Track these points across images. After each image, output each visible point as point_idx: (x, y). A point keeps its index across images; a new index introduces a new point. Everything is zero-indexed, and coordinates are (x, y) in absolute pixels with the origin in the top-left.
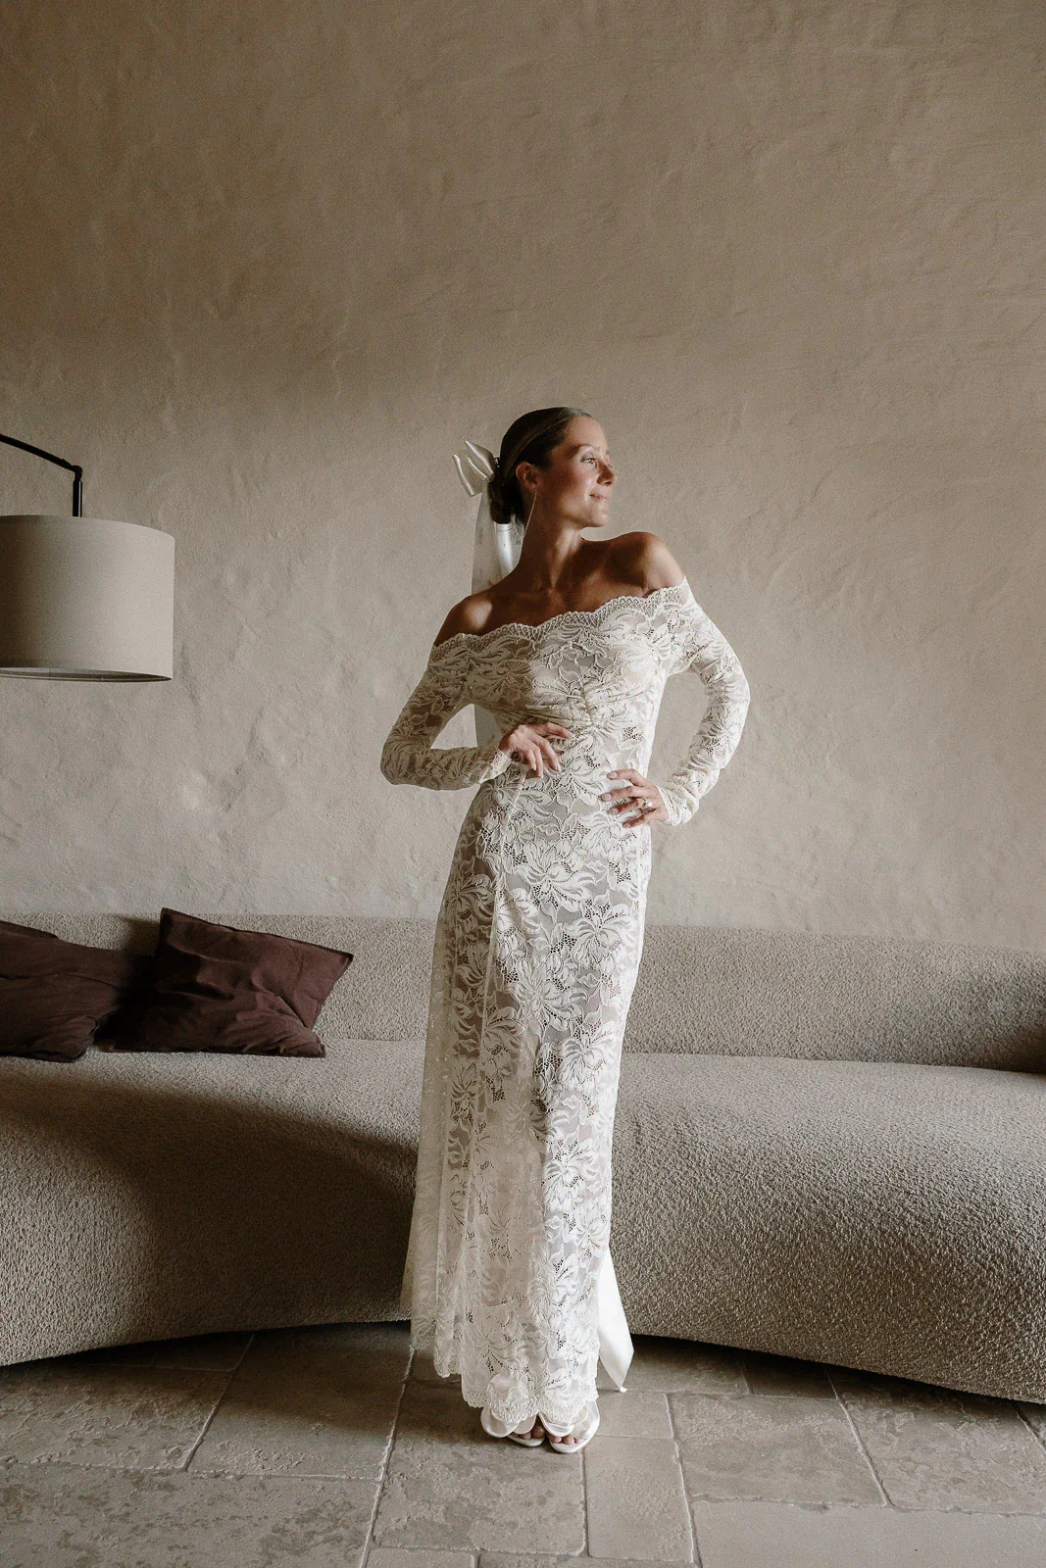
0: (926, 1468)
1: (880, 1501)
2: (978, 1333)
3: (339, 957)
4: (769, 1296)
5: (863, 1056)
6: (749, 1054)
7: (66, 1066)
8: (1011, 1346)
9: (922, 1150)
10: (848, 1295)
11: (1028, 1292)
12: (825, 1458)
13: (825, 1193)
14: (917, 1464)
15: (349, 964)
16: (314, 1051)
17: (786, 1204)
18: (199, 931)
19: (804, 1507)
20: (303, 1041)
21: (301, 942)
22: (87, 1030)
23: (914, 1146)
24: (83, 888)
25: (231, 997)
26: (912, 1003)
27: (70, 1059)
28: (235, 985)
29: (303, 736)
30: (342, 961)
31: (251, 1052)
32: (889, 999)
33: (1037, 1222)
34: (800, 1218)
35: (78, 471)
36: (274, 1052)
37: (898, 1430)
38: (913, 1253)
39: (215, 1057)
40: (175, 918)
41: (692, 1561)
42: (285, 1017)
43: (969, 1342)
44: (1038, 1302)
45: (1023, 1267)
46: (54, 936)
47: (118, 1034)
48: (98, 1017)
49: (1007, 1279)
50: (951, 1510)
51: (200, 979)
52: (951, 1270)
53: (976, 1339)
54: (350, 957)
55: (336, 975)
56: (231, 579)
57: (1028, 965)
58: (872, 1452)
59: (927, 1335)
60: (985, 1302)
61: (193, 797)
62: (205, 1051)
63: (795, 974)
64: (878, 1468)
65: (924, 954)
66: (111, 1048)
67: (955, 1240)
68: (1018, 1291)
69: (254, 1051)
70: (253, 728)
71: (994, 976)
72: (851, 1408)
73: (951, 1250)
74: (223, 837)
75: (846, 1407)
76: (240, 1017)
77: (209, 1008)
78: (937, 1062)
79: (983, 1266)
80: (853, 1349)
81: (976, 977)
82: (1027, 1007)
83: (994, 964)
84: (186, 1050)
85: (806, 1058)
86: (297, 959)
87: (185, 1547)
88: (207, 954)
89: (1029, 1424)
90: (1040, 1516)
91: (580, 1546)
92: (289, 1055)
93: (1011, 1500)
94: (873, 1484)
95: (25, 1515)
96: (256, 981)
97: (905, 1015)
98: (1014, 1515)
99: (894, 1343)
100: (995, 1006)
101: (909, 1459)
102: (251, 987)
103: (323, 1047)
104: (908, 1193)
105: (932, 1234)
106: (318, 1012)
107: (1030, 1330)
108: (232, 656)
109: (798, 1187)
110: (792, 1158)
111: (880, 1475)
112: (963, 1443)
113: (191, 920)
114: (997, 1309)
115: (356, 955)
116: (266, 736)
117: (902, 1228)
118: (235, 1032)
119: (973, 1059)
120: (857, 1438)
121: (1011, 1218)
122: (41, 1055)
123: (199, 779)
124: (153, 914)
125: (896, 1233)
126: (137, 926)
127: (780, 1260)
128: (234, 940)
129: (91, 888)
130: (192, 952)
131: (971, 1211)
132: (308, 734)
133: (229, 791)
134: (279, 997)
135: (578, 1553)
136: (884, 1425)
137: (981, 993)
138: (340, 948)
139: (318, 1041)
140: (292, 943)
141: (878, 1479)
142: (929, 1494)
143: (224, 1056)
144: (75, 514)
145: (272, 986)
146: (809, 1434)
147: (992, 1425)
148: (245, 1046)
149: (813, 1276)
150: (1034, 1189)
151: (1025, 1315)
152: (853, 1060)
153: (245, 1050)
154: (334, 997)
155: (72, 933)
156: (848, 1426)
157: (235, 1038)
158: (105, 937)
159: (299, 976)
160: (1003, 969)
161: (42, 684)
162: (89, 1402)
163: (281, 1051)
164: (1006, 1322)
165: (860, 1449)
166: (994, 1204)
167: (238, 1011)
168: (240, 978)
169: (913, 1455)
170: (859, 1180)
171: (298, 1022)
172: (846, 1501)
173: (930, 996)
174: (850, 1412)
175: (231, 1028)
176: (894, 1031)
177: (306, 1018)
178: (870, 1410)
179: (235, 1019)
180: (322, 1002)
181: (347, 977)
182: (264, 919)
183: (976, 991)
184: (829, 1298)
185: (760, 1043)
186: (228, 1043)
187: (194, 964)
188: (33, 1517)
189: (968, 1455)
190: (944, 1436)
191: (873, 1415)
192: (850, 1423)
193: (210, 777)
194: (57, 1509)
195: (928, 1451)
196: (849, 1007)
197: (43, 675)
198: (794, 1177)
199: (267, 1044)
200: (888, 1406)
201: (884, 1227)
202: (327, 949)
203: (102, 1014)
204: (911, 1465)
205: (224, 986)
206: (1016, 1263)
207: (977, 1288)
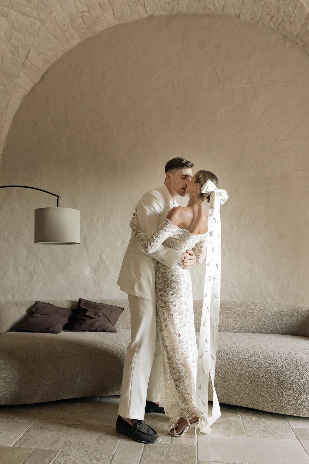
0: (257, 428)
1: (244, 435)
2: (271, 396)
3: (121, 309)
4: (220, 387)
5: (251, 332)
6: (222, 332)
7: (56, 334)
8: (279, 399)
9: (258, 351)
10: (239, 387)
11: (283, 385)
12: (233, 425)
13: (233, 362)
14: (255, 427)
15: (123, 311)
16: (114, 331)
17: (224, 364)
18: (87, 303)
19: (225, 435)
20: (111, 329)
21: (111, 305)
22: (61, 326)
23: (257, 351)
24: (62, 295)
25: (94, 318)
26: (264, 318)
27: (57, 333)
28: (95, 316)
29: (113, 256)
30: (122, 310)
31: (99, 331)
32: (258, 317)
33: (285, 368)
34: (227, 368)
35: (58, 197)
36: (105, 331)
37: (252, 420)
38: (254, 376)
39: (91, 333)
40: (82, 300)
41: (196, 445)
42: (107, 323)
43: (269, 398)
44: (285, 388)
45: (281, 379)
46: (54, 305)
47: (68, 327)
48: (64, 324)
49: (277, 382)
50: (261, 437)
51: (87, 314)
52: (264, 380)
53: (271, 397)
54: (123, 309)
55: (120, 313)
56: (95, 219)
57: (293, 308)
58: (245, 425)
59: (259, 397)
60: (272, 388)
61: (87, 272)
62: (88, 331)
63: (233, 311)
64: (245, 428)
65: (266, 306)
66: (67, 331)
67: (264, 372)
68: (280, 385)
69: (100, 331)
70: (101, 255)
71: (285, 311)
72: (242, 416)
73: (264, 375)
74: (94, 281)
75: (240, 416)
76: (96, 323)
77: (89, 321)
78: (270, 333)
79: (271, 379)
80: (241, 401)
81: (280, 311)
82: (293, 319)
83: (285, 308)
84: (84, 331)
85: (237, 333)
86: (110, 309)
87: (79, 439)
88: (89, 308)
89: (287, 420)
90: (284, 439)
91: (169, 441)
92: (108, 332)
93: (277, 435)
94: (243, 431)
95: (44, 432)
96: (100, 315)
97: (262, 321)
98: (277, 438)
99: (251, 399)
100: (285, 318)
101: (254, 427)
102: (99, 316)
103: (116, 330)
104: (254, 361)
105: (259, 371)
106: (116, 322)
107: (284, 395)
108: (96, 238)
109: (227, 360)
110: (226, 354)
111: (246, 430)
112: (268, 424)
113: (85, 301)
114: (275, 390)
115: (125, 308)
116: (104, 257)
117: (252, 370)
118: (95, 327)
119: (280, 332)
120: (241, 422)
121: (278, 367)
122: (50, 332)
123: (89, 267)
124: (77, 300)
125: (250, 371)
126: (73, 302)
127: (223, 378)
128: (95, 305)
129: (63, 295)
130: (86, 308)
131: (268, 365)
132: (114, 256)
133: (95, 270)
134: (106, 319)
135: (169, 443)
136: (249, 420)
137: (281, 315)
138: (121, 307)
139: (115, 329)
140: (109, 306)
141: (245, 430)
142: (257, 434)
143: (92, 332)
144: (58, 207)
145: (105, 316)
146: (230, 421)
147: (277, 420)
148: (97, 330)
149: (231, 382)
150: (285, 360)
151: (282, 391)
152: (249, 333)
153: (97, 331)
154: (120, 319)
155: (58, 305)
156: (240, 419)
157: (95, 328)
158: (66, 305)
159: (111, 314)
160: (287, 309)
161: (52, 246)
162: (60, 411)
163: (106, 331)
164: (278, 393)
165: (242, 424)
166: (274, 364)
167: (96, 322)
168: (96, 314)
169: (255, 426)
170: (242, 358)
171: (111, 325)
172: (236, 434)
173: (268, 316)
174: (241, 417)
175: (94, 326)
176: (259, 326)
177: (113, 324)
178: (246, 416)
179: (95, 323)
180: (117, 320)
181: (123, 314)
182: (103, 300)
183: (280, 315)
184: (235, 388)
185: (225, 329)
186: (94, 329)
187: (86, 311)
188: (46, 432)
189: (269, 426)
190: (264, 422)
191: (247, 417)
192: (241, 419)
193: (91, 267)
194: (52, 431)
195: (259, 425)
196: (247, 319)
197: (51, 244)
198: (226, 358)
199: (103, 329)
200: (251, 415)
201: (247, 370)
202: (118, 307)
203: (65, 323)
204: (254, 428)
205: (93, 316)
206: (279, 378)
207: (270, 384)
